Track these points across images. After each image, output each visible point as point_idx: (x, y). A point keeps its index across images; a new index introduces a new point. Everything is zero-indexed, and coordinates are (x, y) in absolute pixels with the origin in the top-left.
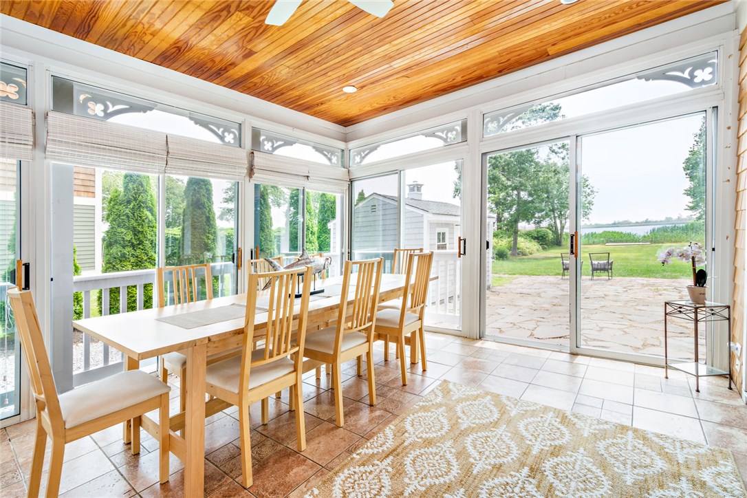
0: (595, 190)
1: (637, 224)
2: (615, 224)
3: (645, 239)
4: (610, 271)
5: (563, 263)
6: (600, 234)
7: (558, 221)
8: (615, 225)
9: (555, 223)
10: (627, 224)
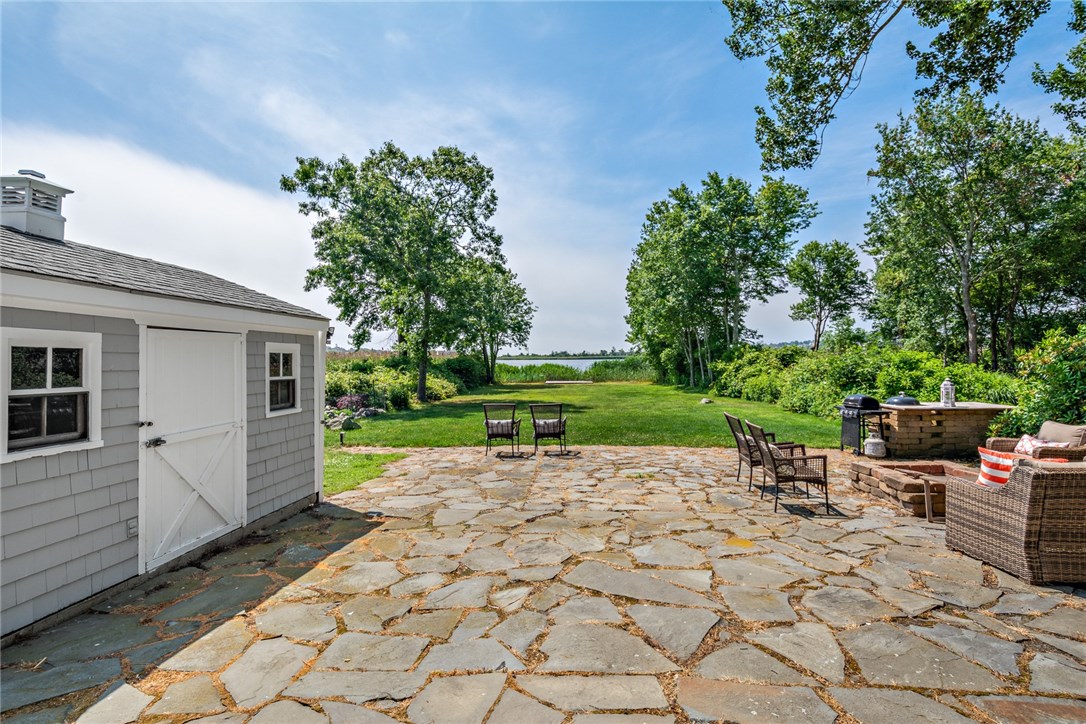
0: (533, 307)
1: (575, 357)
2: (552, 355)
3: (585, 376)
4: (562, 437)
5: (487, 423)
6: (540, 368)
7: (488, 348)
8: (554, 356)
9: (484, 349)
10: (565, 355)
